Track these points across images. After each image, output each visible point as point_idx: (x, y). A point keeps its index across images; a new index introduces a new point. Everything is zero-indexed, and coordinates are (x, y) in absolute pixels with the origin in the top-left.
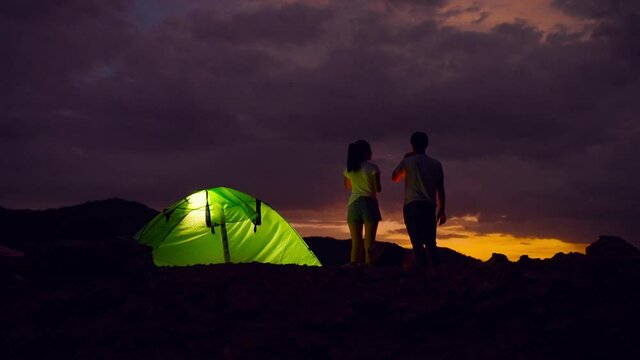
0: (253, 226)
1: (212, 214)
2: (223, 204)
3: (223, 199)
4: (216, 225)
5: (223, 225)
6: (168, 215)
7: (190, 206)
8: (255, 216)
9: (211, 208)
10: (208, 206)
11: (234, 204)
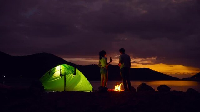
0: (73, 75)
1: (62, 72)
2: (65, 69)
3: (65, 68)
4: (63, 75)
5: (65, 75)
6: (50, 73)
7: (56, 70)
8: (74, 73)
9: (62, 70)
10: (61, 70)
11: (68, 69)
